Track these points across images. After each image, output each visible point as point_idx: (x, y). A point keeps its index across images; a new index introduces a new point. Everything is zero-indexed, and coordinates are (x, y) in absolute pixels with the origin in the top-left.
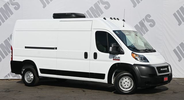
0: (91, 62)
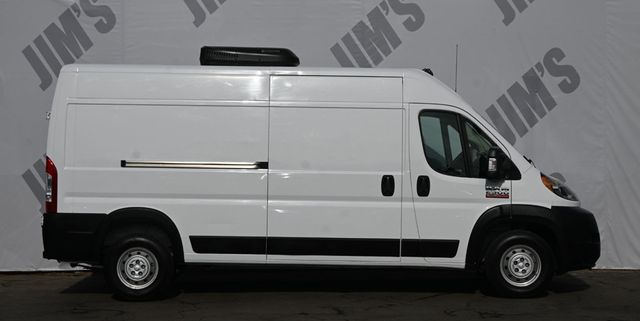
0: (407, 205)
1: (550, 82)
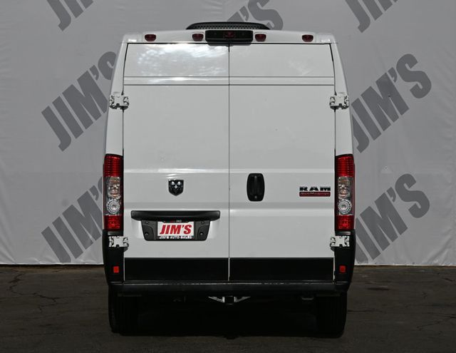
1: (403, 87)
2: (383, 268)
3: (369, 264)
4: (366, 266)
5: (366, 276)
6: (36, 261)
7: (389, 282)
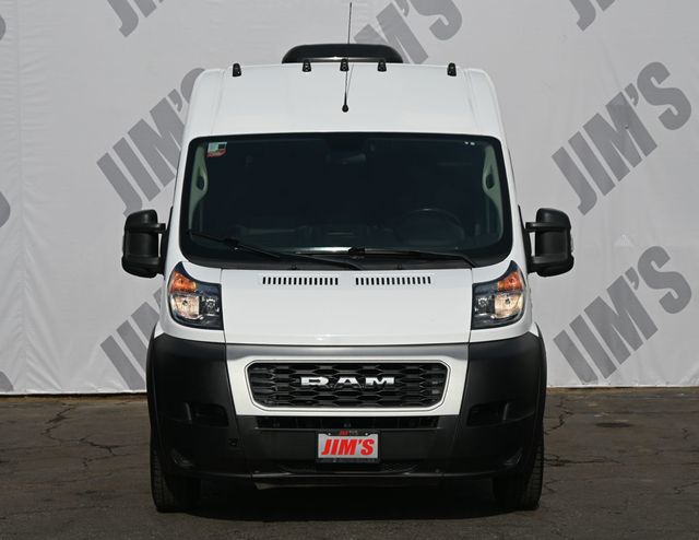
2: (621, 391)
3: (600, 385)
4: (595, 388)
5: (594, 404)
6: (93, 389)
7: (632, 413)
